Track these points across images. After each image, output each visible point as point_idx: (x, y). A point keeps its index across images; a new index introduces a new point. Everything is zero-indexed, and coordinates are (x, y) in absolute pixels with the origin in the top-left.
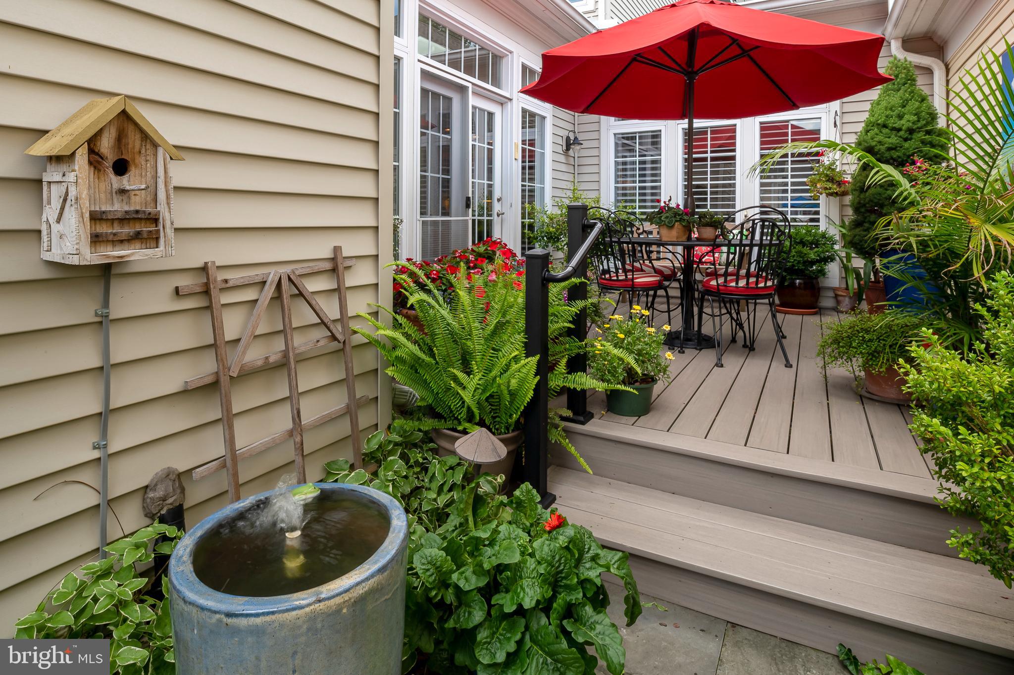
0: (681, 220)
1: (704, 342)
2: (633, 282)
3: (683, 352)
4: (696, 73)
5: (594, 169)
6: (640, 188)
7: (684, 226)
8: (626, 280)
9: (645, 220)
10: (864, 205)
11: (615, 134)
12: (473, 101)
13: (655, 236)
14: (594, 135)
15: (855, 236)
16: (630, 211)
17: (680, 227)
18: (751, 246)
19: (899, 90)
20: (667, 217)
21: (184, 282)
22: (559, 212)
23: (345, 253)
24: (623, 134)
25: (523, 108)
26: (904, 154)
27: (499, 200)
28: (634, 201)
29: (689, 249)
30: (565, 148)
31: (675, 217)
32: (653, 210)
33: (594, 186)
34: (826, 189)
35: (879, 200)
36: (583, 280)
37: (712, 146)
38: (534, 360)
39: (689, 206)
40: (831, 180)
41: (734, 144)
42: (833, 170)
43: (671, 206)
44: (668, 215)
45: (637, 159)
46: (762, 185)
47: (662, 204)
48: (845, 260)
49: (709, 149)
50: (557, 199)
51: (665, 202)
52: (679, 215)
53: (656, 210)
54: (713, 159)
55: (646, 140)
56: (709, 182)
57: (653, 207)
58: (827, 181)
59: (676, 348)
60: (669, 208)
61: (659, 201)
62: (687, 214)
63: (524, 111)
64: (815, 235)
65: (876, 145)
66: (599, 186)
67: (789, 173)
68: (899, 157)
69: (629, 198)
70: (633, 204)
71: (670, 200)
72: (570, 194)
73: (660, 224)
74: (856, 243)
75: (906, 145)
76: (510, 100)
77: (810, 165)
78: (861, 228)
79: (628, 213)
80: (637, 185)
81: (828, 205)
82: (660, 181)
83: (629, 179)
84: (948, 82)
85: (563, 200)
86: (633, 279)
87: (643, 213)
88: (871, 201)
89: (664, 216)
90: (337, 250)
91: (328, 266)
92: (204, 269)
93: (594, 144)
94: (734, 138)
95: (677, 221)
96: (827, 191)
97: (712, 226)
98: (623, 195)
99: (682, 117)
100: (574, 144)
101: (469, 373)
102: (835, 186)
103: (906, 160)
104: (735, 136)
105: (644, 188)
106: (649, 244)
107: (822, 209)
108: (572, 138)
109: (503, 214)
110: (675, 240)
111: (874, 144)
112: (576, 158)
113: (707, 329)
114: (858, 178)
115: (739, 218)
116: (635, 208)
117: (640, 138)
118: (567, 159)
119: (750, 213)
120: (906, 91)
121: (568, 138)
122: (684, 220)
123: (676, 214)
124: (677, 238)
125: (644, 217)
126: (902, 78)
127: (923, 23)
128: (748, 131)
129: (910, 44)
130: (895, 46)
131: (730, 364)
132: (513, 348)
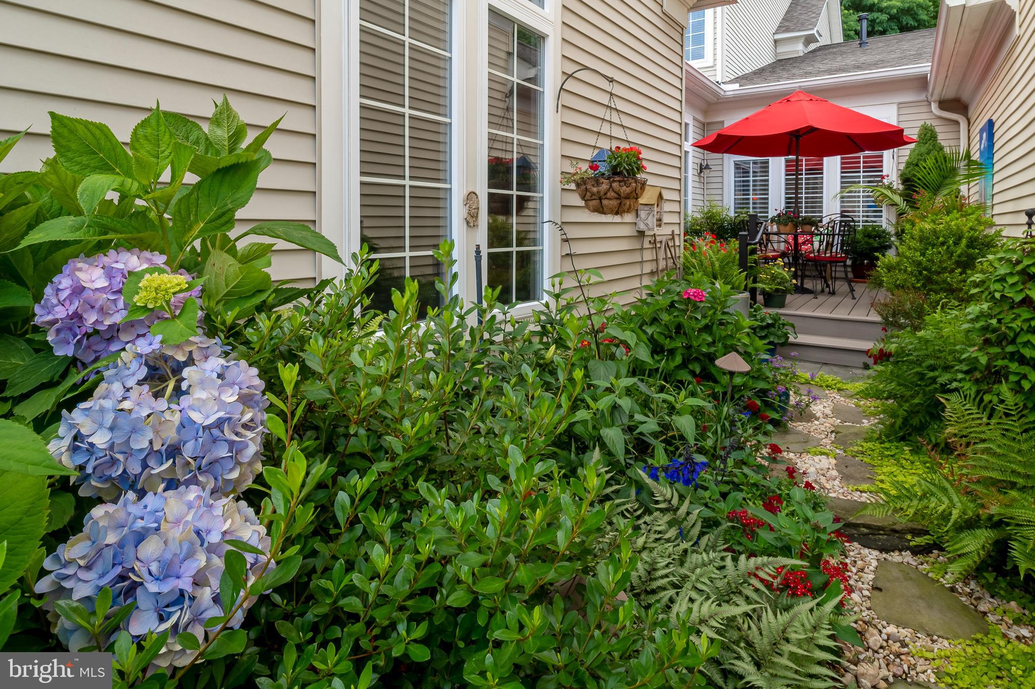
0: (792, 221)
4: (801, 136)
5: (719, 186)
6: (753, 199)
7: (794, 224)
11: (734, 162)
17: (792, 225)
18: (834, 235)
19: (926, 144)
21: (651, 239)
24: (740, 161)
29: (796, 239)
30: (699, 171)
31: (788, 219)
33: (719, 197)
37: (806, 170)
38: (745, 273)
45: (751, 178)
46: (842, 197)
49: (804, 172)
52: (791, 218)
54: (806, 179)
55: (758, 166)
56: (803, 195)
57: (762, 212)
64: (878, 231)
67: (861, 189)
80: (751, 196)
81: (888, 211)
82: (768, 194)
84: (969, 131)
85: (698, 207)
90: (673, 231)
91: (672, 237)
92: (656, 235)
95: (789, 222)
98: (739, 203)
100: (705, 168)
107: (884, 214)
108: (704, 165)
112: (706, 178)
113: (808, 286)
115: (825, 221)
117: (754, 164)
118: (700, 179)
119: (833, 217)
120: (930, 144)
121: (701, 165)
122: (794, 221)
124: (790, 231)
126: (928, 136)
127: (950, 94)
128: (832, 165)
129: (944, 104)
130: (934, 107)
131: (821, 298)
132: (736, 270)
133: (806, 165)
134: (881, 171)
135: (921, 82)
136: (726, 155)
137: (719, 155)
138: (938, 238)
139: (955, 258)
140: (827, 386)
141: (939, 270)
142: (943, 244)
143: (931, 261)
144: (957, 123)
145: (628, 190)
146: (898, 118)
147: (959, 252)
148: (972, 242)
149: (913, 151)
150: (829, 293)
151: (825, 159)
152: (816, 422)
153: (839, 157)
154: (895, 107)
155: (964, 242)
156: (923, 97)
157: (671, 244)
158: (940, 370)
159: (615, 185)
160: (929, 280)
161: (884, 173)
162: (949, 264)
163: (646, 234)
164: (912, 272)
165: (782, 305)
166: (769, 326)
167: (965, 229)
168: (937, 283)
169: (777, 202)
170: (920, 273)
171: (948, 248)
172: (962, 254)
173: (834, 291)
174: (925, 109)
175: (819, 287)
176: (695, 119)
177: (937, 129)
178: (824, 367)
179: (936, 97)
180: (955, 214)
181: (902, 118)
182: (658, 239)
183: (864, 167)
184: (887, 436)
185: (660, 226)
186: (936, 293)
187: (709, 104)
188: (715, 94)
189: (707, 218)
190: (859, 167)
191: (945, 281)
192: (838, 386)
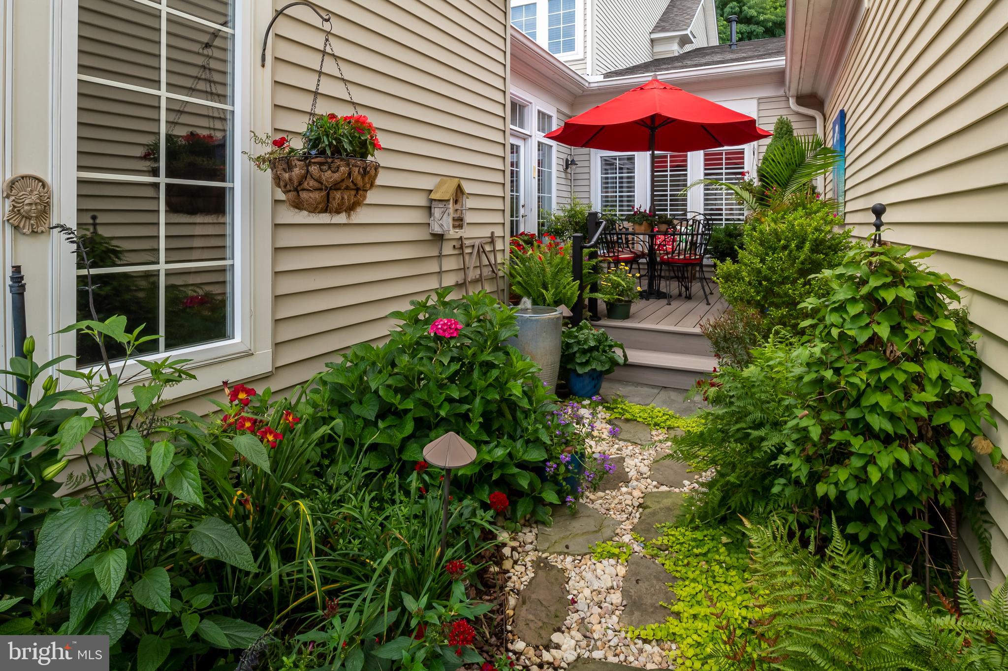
0: (647, 220)
1: (660, 295)
4: (656, 128)
5: (586, 182)
6: (620, 197)
7: (649, 223)
9: (625, 220)
11: (601, 158)
13: (631, 230)
14: (586, 158)
16: (613, 213)
17: (647, 224)
20: (639, 218)
21: (454, 243)
22: (563, 214)
23: (496, 235)
24: (607, 157)
25: (541, 143)
27: (523, 206)
28: (615, 206)
29: (652, 238)
30: (565, 167)
31: (643, 218)
32: (629, 213)
33: (586, 195)
37: (671, 166)
38: (578, 282)
39: (652, 211)
41: (686, 166)
43: (641, 211)
44: (639, 216)
45: (618, 175)
46: (706, 195)
47: (636, 209)
49: (669, 169)
50: (561, 205)
52: (646, 217)
53: (632, 213)
54: (671, 176)
56: (669, 193)
57: (629, 211)
61: (633, 206)
62: (651, 216)
64: (735, 230)
66: (590, 195)
69: (611, 204)
70: (615, 208)
71: (640, 207)
72: (570, 201)
73: (634, 222)
76: (531, 137)
77: (736, 182)
79: (612, 215)
80: (618, 194)
82: (634, 192)
83: (611, 190)
84: (825, 127)
85: (565, 205)
87: (622, 215)
89: (637, 217)
90: (493, 233)
91: (490, 240)
92: (461, 238)
93: (586, 164)
95: (644, 220)
98: (607, 201)
99: (648, 150)
100: (571, 164)
101: (547, 290)
104: (687, 160)
105: (622, 196)
106: (626, 234)
108: (570, 160)
109: (526, 216)
110: (643, 232)
112: (573, 174)
113: (663, 289)
116: (617, 211)
117: (620, 160)
118: (566, 176)
120: (786, 139)
121: (567, 160)
122: (649, 219)
123: (644, 216)
124: (645, 231)
125: (623, 218)
126: (784, 130)
127: (806, 88)
128: (696, 160)
129: (802, 100)
130: (792, 101)
131: (675, 304)
132: (568, 278)
133: (671, 162)
134: (743, 168)
135: (779, 77)
136: (593, 151)
137: (585, 150)
138: (780, 241)
139: (797, 265)
140: (656, 424)
141: (780, 280)
142: (785, 248)
143: (770, 269)
144: (813, 119)
145: (336, 176)
146: (758, 113)
147: (802, 258)
148: (817, 245)
149: (769, 146)
150: (686, 297)
151: (689, 153)
152: (624, 489)
153: (701, 152)
154: (755, 102)
155: (807, 245)
156: (781, 92)
157: (488, 248)
158: (768, 427)
159: (314, 169)
160: (769, 292)
161: (745, 170)
162: (791, 272)
163: (446, 237)
164: (750, 283)
165: (626, 316)
166: (591, 349)
167: (809, 230)
168: (778, 295)
169: (642, 200)
170: (760, 284)
171: (791, 252)
172: (805, 260)
173: (690, 295)
174: (783, 105)
175: (676, 292)
176: (559, 111)
177: (794, 126)
178: (663, 395)
179: (793, 92)
180: (801, 212)
181: (762, 114)
182: (467, 242)
183: (726, 164)
184: (702, 519)
185: (461, 227)
186: (778, 307)
187: (575, 96)
188: (579, 85)
189: (570, 217)
190: (722, 164)
191: (786, 294)
192: (668, 423)
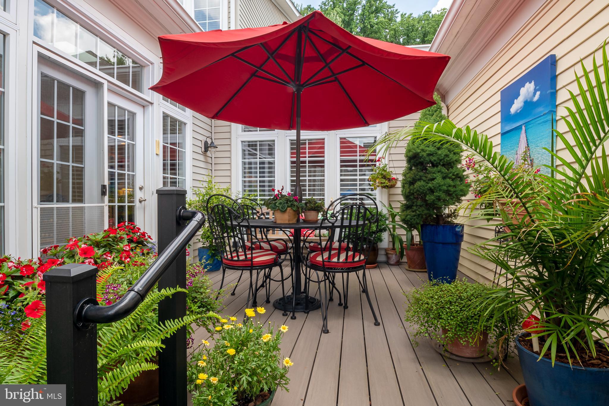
0: (292, 206)
1: (311, 305)
2: (252, 261)
3: (295, 318)
5: (227, 167)
6: (260, 182)
7: (294, 211)
8: (246, 259)
9: (264, 204)
10: (413, 194)
11: (242, 142)
12: (107, 97)
14: (227, 142)
15: (407, 216)
16: (253, 198)
17: (291, 211)
19: (432, 115)
20: (280, 203)
22: (198, 199)
24: (249, 142)
25: (164, 113)
26: (438, 159)
27: (141, 189)
28: (256, 191)
30: (203, 150)
31: (287, 203)
32: (269, 198)
33: (227, 179)
34: (382, 183)
35: (424, 190)
36: (179, 289)
37: (309, 153)
39: (298, 194)
40: (384, 177)
41: (323, 152)
42: (385, 171)
43: (283, 194)
44: (281, 201)
46: (341, 180)
47: (276, 192)
48: (392, 230)
49: (307, 155)
50: (195, 189)
51: (278, 191)
52: (290, 202)
53: (271, 198)
54: (310, 162)
55: (265, 147)
58: (382, 178)
59: (288, 313)
60: (282, 195)
61: (273, 190)
62: (296, 201)
63: (165, 116)
65: (420, 152)
66: (231, 180)
67: (358, 173)
68: (435, 161)
69: (253, 189)
70: (255, 193)
71: (282, 189)
72: (205, 184)
73: (274, 209)
74: (408, 221)
75: (439, 152)
76: (152, 104)
77: (371, 168)
78: (410, 210)
79: (251, 200)
80: (258, 179)
81: (381, 193)
82: (274, 177)
83: (253, 175)
85: (201, 189)
86: (252, 258)
87: (261, 200)
88: (418, 191)
89: (278, 202)
93: (227, 148)
94: (323, 148)
95: (288, 207)
96: (382, 185)
97: (315, 210)
98: (248, 186)
100: (211, 147)
102: (387, 182)
103: (439, 163)
104: (324, 147)
105: (264, 182)
107: (378, 197)
108: (209, 142)
109: (145, 200)
110: (287, 222)
111: (419, 151)
112: (213, 158)
113: (311, 292)
114: (408, 176)
116: (257, 196)
117: (260, 145)
118: (206, 159)
120: (437, 116)
121: (206, 143)
122: (294, 205)
123: (288, 201)
124: (289, 221)
125: (262, 202)
